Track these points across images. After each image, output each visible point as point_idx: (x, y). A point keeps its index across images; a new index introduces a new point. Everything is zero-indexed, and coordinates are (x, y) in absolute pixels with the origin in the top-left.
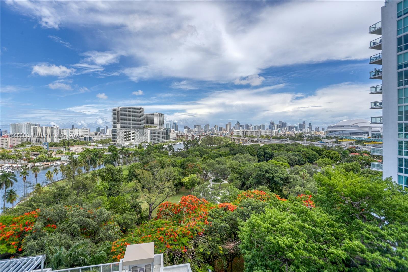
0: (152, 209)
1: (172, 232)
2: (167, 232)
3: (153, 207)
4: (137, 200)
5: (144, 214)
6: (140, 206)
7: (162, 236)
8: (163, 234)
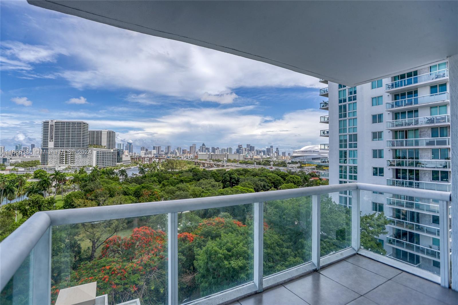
0: (96, 247)
1: (119, 270)
2: (114, 271)
3: (97, 244)
4: (76, 237)
5: (85, 254)
6: (79, 244)
7: (106, 276)
8: (108, 273)
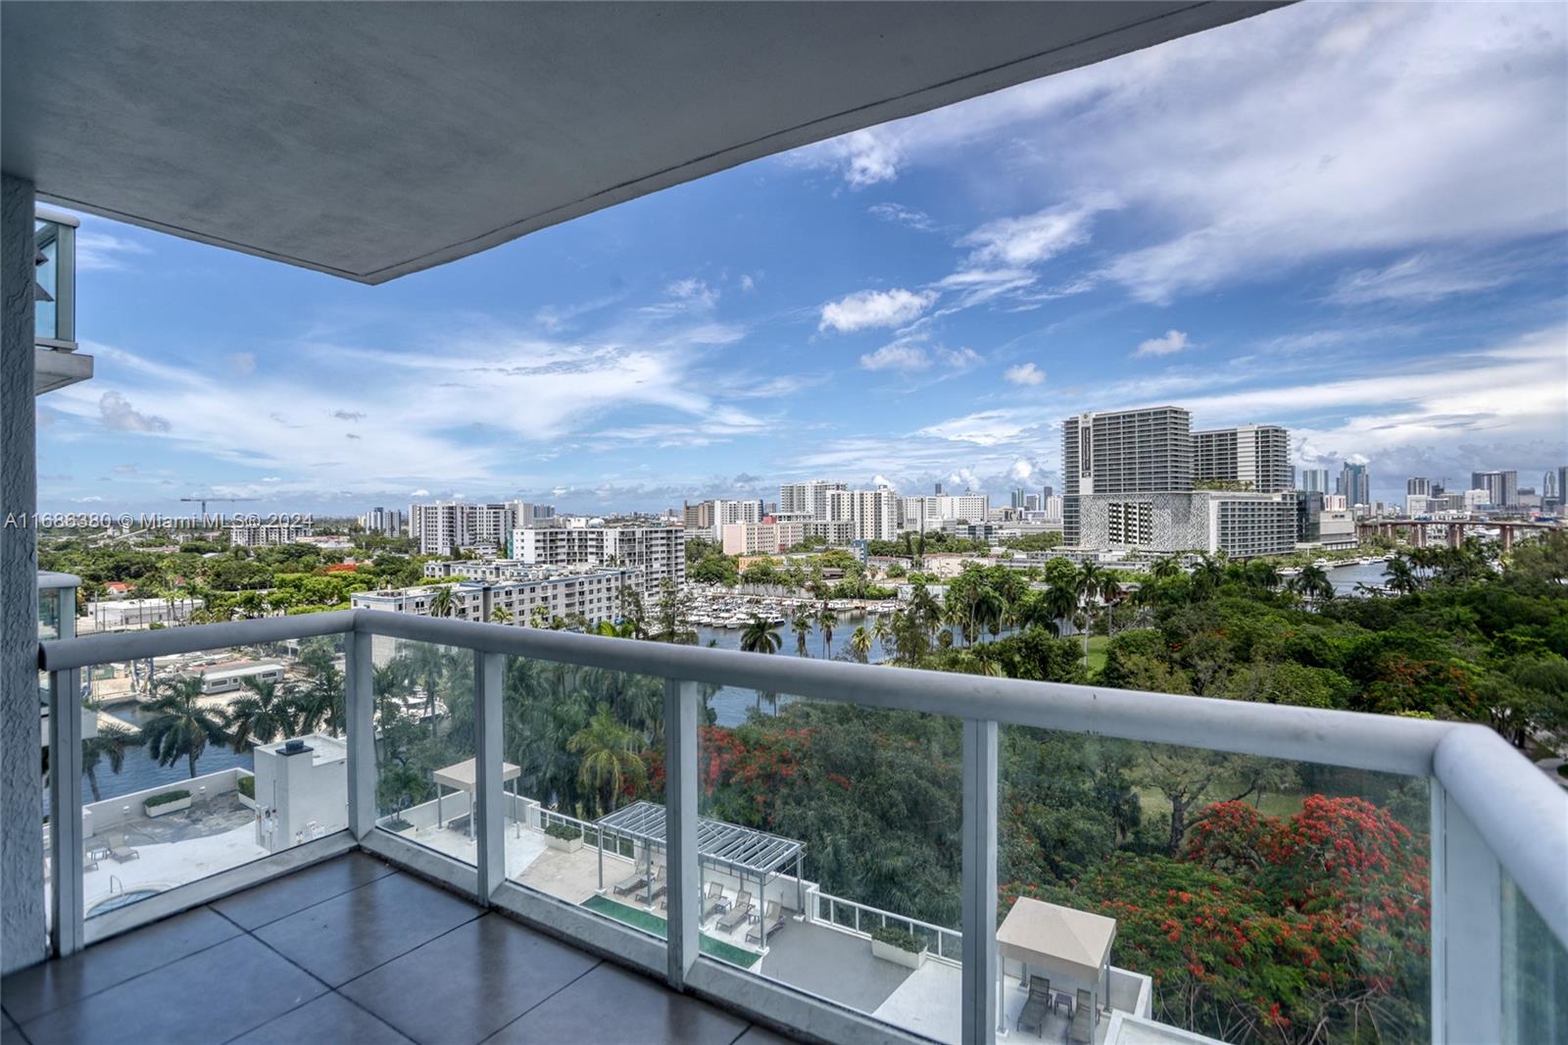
0: (1186, 822)
2: (1203, 916)
5: (1153, 833)
7: (1176, 922)
8: (1182, 917)
